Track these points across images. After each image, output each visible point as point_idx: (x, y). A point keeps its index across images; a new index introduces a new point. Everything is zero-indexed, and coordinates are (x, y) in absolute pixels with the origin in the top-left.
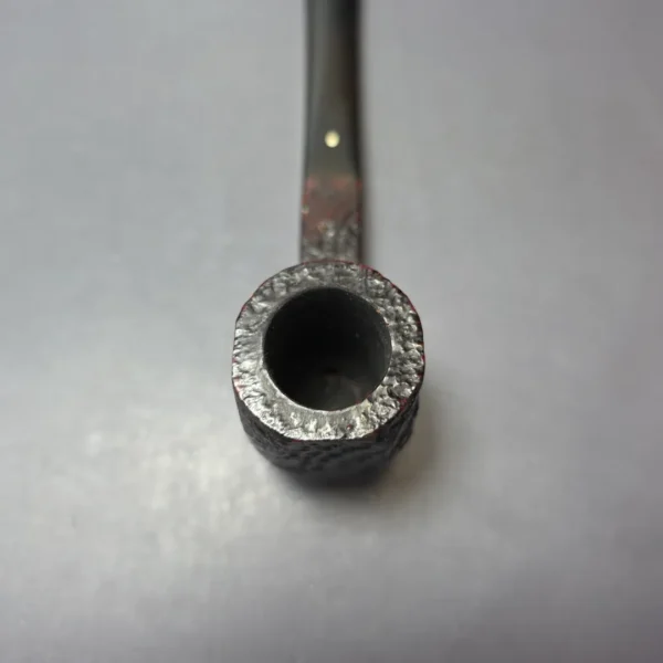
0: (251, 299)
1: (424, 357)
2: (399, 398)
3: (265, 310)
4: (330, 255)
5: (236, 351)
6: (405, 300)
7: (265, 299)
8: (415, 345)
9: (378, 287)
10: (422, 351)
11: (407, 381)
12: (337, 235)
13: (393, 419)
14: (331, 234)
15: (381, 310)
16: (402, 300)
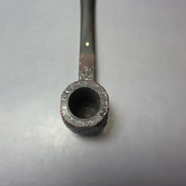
0: (65, 90)
1: (109, 105)
2: (103, 116)
3: (68, 93)
4: (86, 75)
5: (61, 104)
6: (104, 90)
7: (69, 90)
8: (107, 102)
9: (98, 87)
10: (108, 104)
11: (104, 111)
12: (89, 70)
13: (101, 121)
14: (87, 70)
15: (98, 93)
16: (103, 90)
